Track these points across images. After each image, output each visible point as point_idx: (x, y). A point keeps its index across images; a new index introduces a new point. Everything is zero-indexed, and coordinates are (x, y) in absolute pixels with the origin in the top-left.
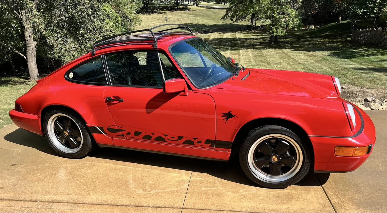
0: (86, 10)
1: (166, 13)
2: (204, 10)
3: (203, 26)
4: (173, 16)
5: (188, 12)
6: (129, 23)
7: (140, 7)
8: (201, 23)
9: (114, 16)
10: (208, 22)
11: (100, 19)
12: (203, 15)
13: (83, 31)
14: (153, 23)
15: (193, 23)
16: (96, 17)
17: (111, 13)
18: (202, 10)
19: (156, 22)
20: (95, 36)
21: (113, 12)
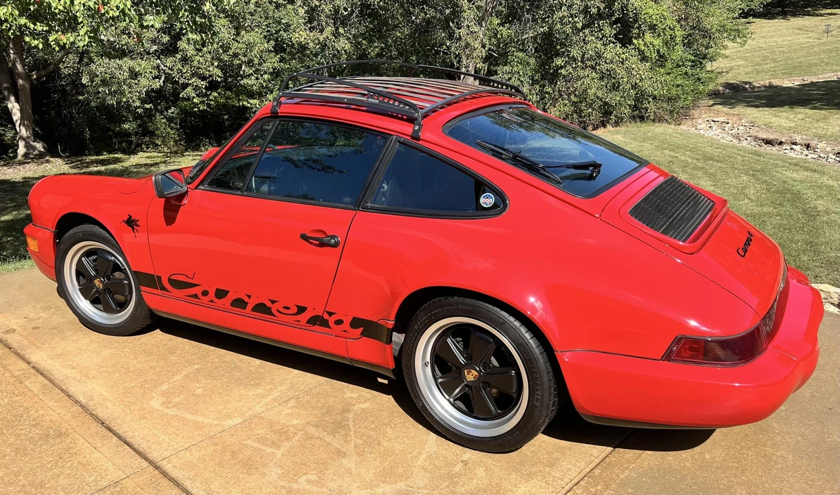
0: (570, 19)
6: (706, 41)
7: (762, 3)
9: (667, 28)
11: (603, 37)
13: (559, 61)
14: (789, 38)
16: (596, 32)
17: (661, 22)
19: (798, 37)
20: (582, 73)
21: (665, 19)
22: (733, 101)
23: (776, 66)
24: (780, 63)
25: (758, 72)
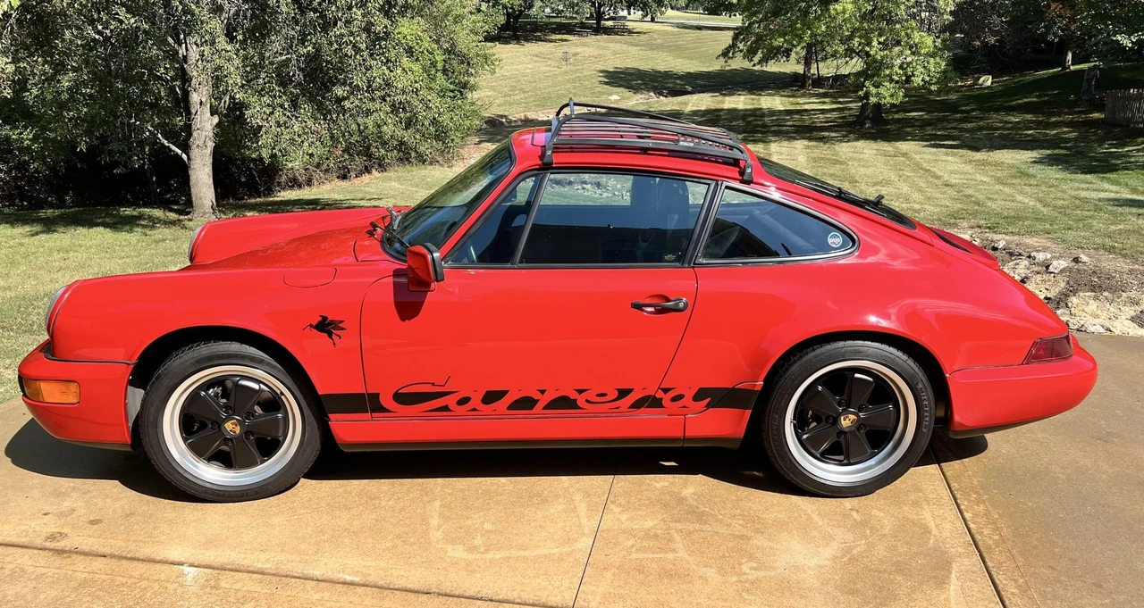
0: (352, 38)
1: (566, 40)
2: (673, 34)
3: (668, 75)
4: (586, 48)
5: (626, 38)
6: (463, 68)
7: (496, 25)
8: (662, 68)
9: (425, 51)
10: (683, 65)
11: (387, 61)
12: (670, 46)
13: (339, 91)
14: (530, 66)
15: (641, 68)
16: (378, 55)
17: (418, 44)
18: (666, 33)
19: (538, 64)
20: (370, 105)
21: (422, 41)
22: (499, 137)
23: (526, 98)
24: (530, 93)
25: (510, 104)
